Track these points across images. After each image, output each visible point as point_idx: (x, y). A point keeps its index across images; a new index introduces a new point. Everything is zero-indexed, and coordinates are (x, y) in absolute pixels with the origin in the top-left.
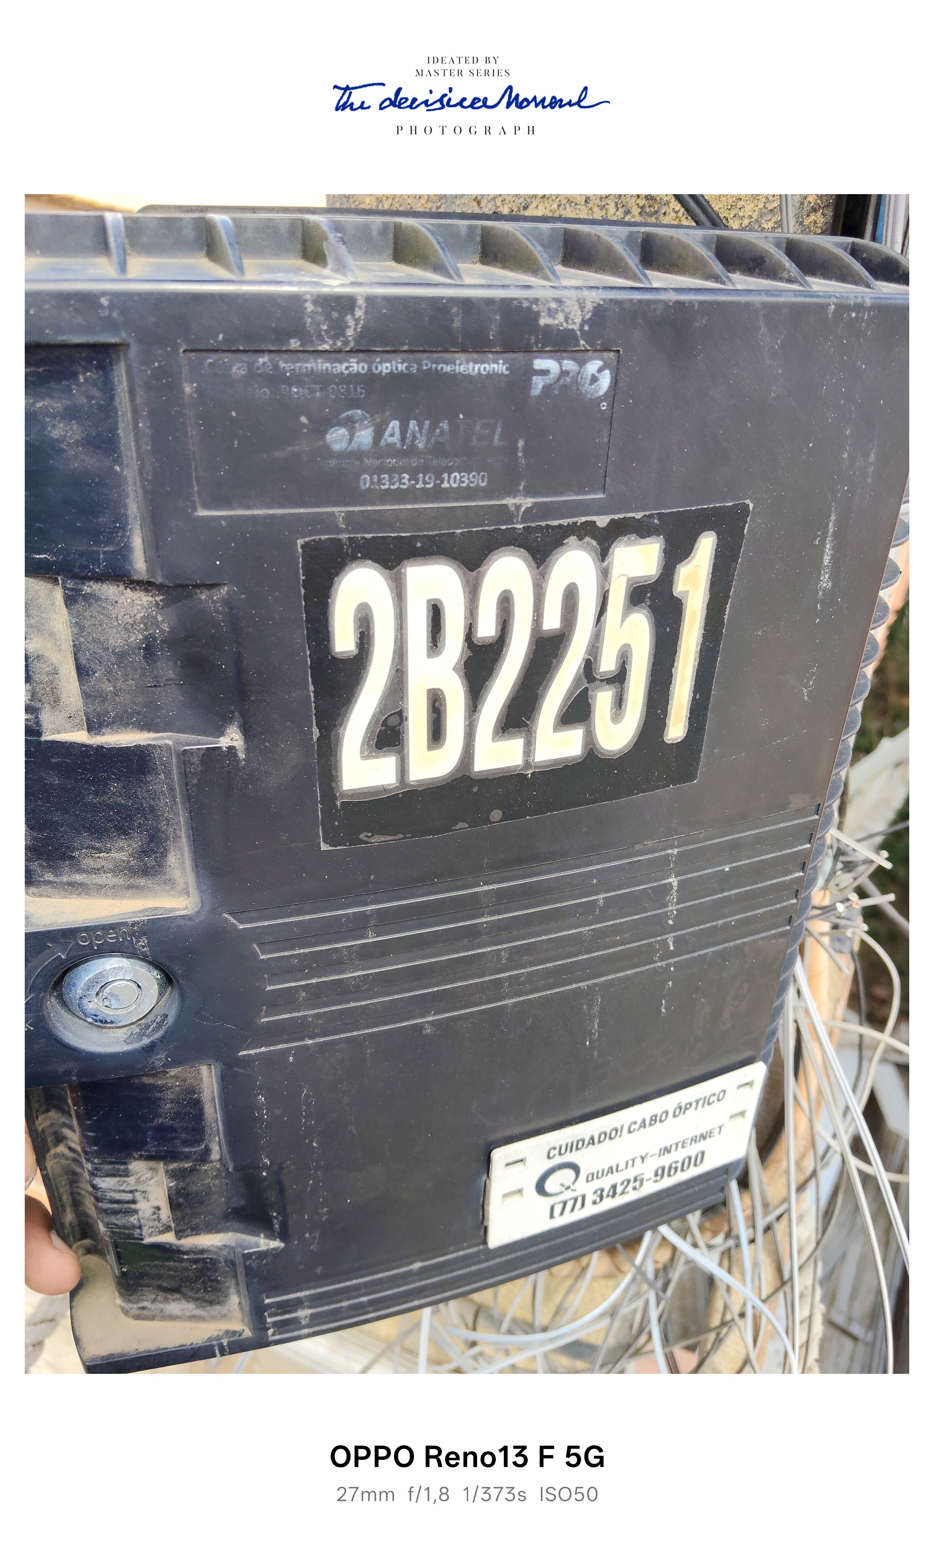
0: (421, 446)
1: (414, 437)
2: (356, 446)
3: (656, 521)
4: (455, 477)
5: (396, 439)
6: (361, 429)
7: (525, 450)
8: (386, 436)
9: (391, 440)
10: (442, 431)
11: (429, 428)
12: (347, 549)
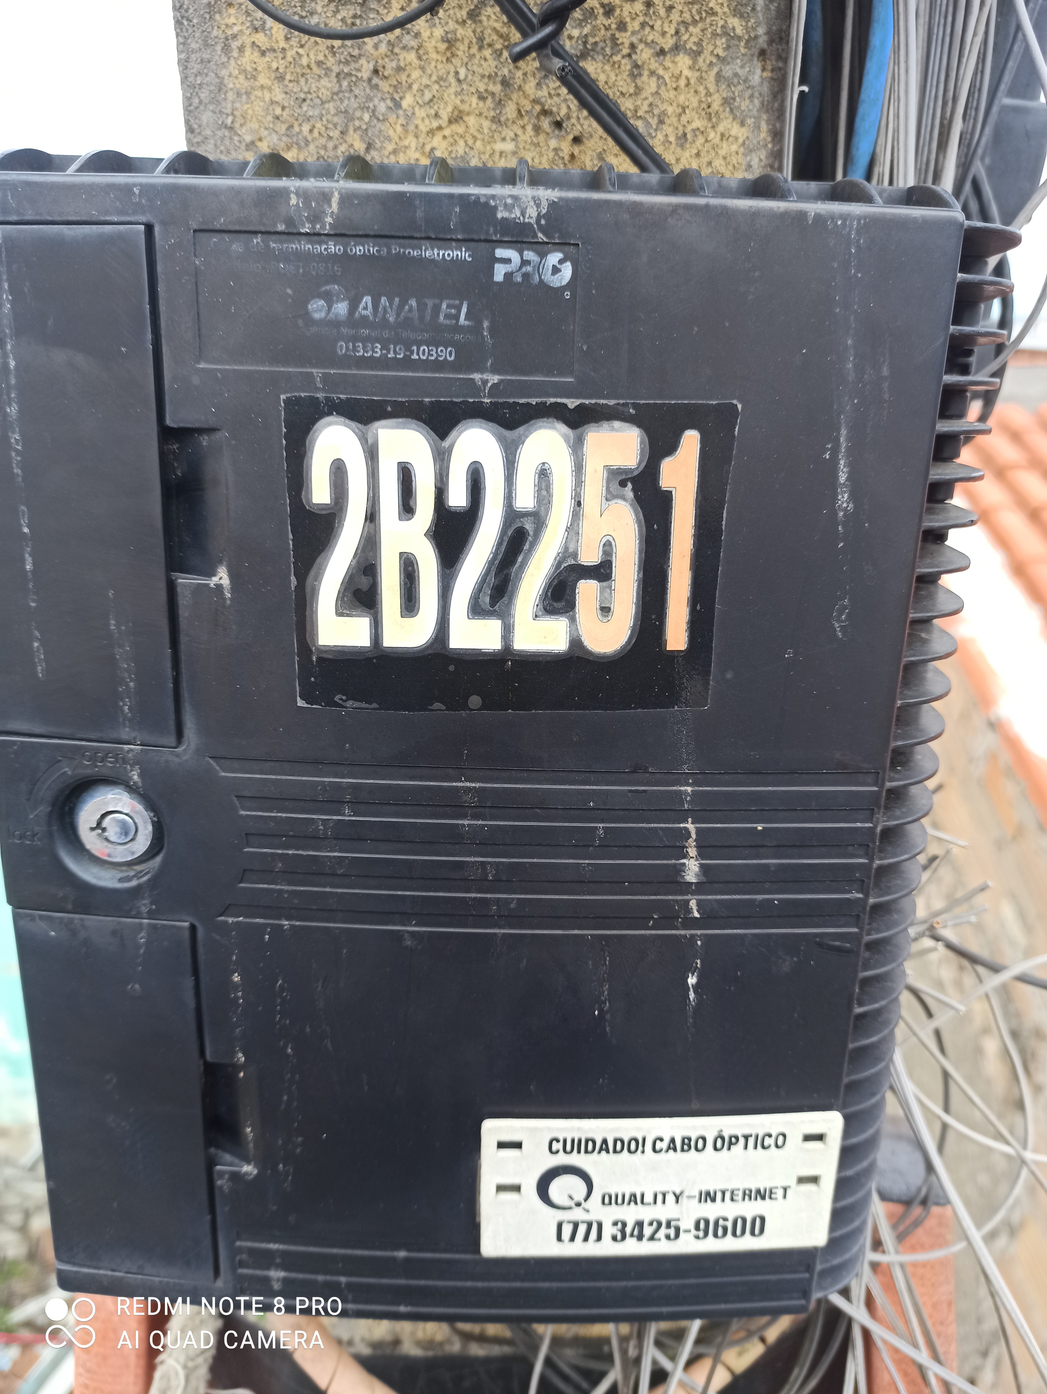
0: (391, 319)
1: (385, 311)
2: (333, 317)
3: (631, 411)
4: (424, 350)
5: (369, 312)
6: (337, 302)
7: (492, 330)
8: (360, 309)
9: (364, 312)
10: (411, 307)
11: (399, 304)
12: (324, 407)
